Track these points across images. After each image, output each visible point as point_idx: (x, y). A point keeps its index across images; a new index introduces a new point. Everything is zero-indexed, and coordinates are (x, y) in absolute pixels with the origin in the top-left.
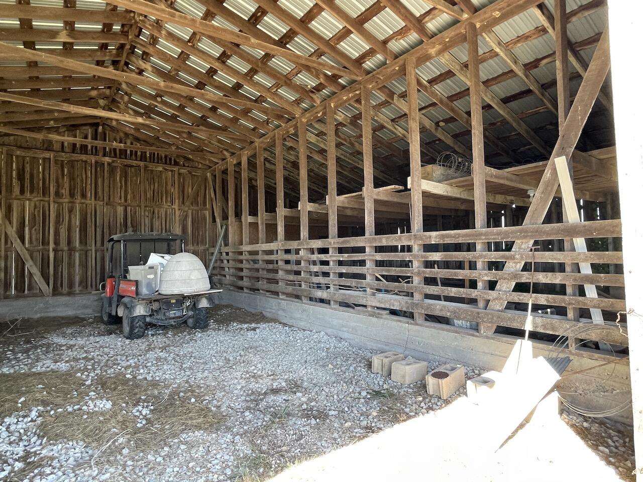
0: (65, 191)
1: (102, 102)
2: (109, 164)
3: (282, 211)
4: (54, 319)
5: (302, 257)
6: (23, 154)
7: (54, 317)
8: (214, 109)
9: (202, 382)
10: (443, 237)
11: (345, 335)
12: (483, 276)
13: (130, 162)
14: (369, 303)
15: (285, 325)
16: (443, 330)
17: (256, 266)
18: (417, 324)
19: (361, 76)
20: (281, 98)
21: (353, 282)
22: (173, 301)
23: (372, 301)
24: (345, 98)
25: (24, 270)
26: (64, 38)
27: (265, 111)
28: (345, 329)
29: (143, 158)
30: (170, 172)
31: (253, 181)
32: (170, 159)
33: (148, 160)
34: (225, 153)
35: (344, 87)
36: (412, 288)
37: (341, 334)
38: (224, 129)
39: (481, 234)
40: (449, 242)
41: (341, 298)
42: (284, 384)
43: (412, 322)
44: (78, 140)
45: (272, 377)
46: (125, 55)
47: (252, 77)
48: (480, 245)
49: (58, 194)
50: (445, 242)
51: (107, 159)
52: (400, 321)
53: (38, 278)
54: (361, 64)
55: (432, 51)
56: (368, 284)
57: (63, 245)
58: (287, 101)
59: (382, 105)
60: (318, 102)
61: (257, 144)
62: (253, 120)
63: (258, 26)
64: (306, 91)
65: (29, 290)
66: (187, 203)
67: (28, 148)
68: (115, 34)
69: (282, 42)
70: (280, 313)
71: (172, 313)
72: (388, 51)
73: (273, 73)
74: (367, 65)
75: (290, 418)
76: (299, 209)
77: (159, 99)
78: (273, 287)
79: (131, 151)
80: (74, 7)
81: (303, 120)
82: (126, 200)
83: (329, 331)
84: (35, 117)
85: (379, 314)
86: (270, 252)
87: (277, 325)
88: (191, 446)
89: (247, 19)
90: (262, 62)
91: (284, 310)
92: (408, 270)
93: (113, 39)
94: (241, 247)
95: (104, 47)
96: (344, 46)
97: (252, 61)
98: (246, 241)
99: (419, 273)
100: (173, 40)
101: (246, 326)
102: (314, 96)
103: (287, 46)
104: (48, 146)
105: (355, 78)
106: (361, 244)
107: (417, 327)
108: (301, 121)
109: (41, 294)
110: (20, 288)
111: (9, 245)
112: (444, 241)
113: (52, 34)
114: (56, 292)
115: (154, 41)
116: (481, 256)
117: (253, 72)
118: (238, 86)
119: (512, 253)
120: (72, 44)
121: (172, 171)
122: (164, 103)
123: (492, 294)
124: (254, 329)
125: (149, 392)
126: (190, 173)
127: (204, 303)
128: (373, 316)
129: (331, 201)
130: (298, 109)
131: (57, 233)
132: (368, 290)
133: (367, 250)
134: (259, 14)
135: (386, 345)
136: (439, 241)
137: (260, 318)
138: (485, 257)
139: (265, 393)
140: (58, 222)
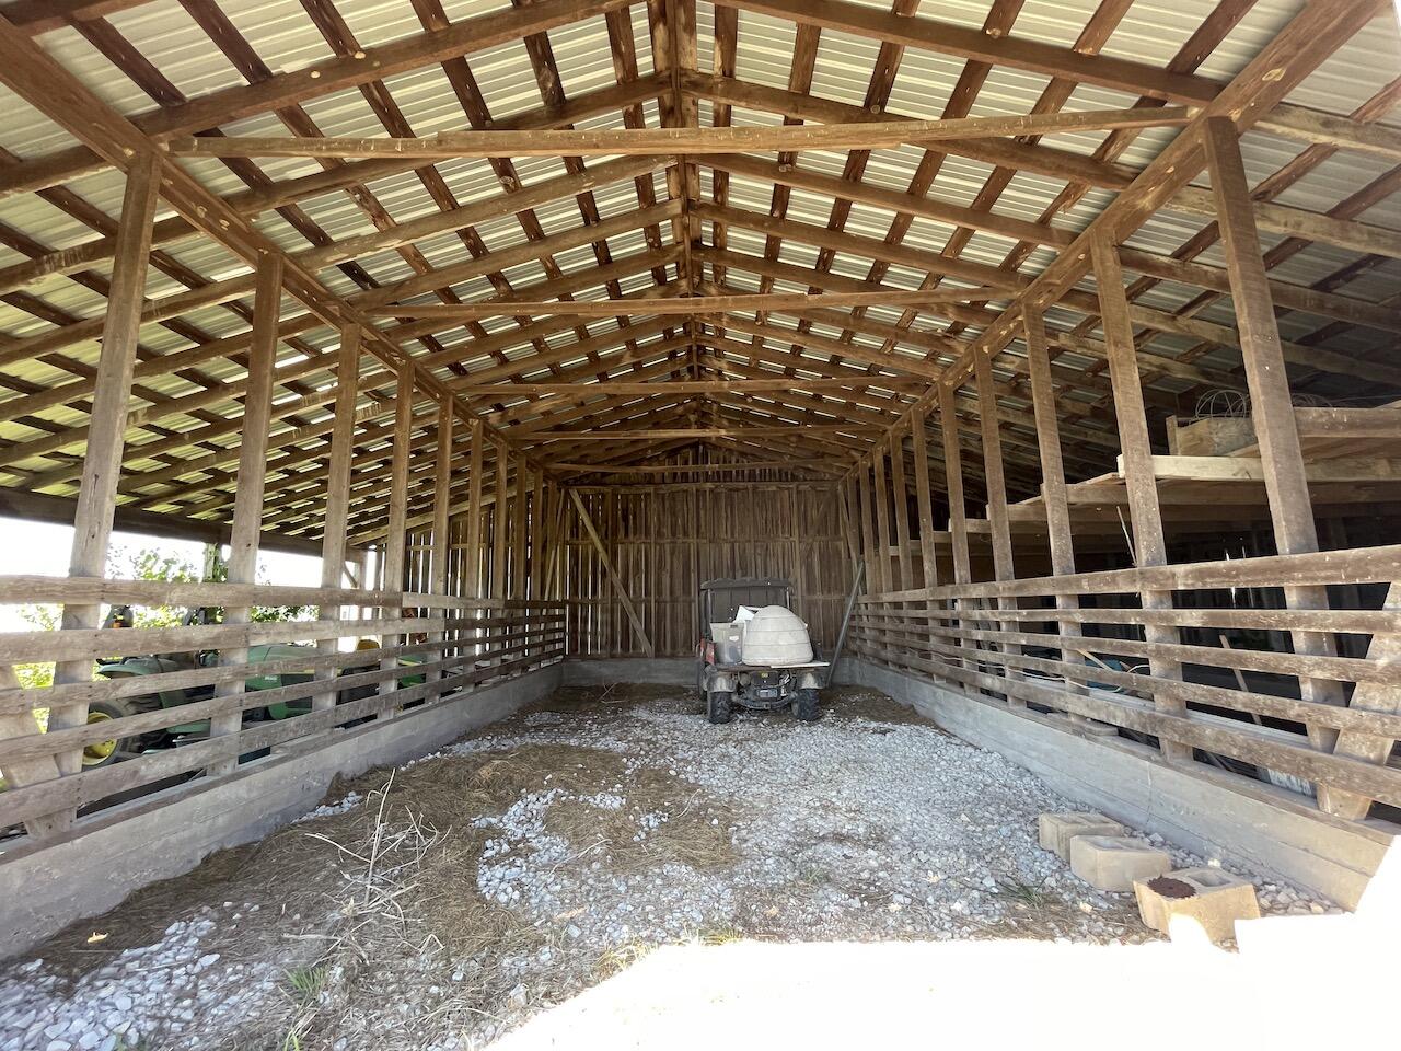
0: (666, 531)
1: (692, 418)
2: (711, 491)
3: (929, 536)
4: (656, 687)
5: (958, 614)
6: (628, 492)
7: (657, 685)
8: (817, 398)
9: (750, 799)
10: (1201, 574)
11: (1035, 766)
12: (1314, 669)
13: (734, 485)
14: (1070, 708)
15: (942, 731)
16: (1229, 787)
17: (901, 627)
18: (1168, 765)
19: (1018, 291)
20: (902, 357)
21: (1039, 663)
22: (766, 675)
23: (1076, 705)
24: (1004, 333)
25: (628, 626)
26: (628, 360)
27: (888, 383)
28: (1034, 754)
29: (752, 477)
30: (786, 492)
31: (910, 489)
32: (786, 474)
33: (758, 479)
34: (853, 453)
35: (997, 314)
36: (1147, 684)
37: (1027, 763)
38: (840, 421)
39: (1291, 568)
40: (1216, 586)
41: (1022, 691)
42: (861, 830)
43: (1158, 758)
44: (679, 468)
45: (852, 814)
46: (695, 358)
47: (850, 340)
48: (1294, 591)
49: (659, 534)
50: (1209, 587)
51: (709, 485)
52: (1133, 753)
53: (641, 635)
54: (1015, 270)
55: (1146, 202)
56: (1066, 670)
57: (666, 595)
58: (914, 360)
59: (1089, 324)
60: (962, 350)
61: (890, 434)
62: (874, 400)
63: (831, 271)
64: (938, 339)
65: (633, 649)
66: (811, 532)
67: (632, 484)
68: (678, 337)
69: (872, 281)
70: (937, 709)
71: (763, 693)
72: (1055, 232)
73: (876, 328)
74: (1026, 267)
75: (826, 886)
76: (950, 530)
77: (749, 400)
78: (924, 663)
79: (737, 472)
80: (629, 324)
81: (947, 384)
82: (733, 535)
83: (1009, 753)
84: (631, 450)
85: (1090, 731)
86: (921, 605)
87: (930, 732)
88: (668, 882)
89: (814, 268)
90: (854, 317)
91: (941, 706)
92: (1136, 646)
93: (677, 344)
94: (881, 595)
95: (672, 355)
96: (970, 252)
97: (838, 321)
98: (886, 586)
99: (1159, 654)
100: (738, 325)
101: (874, 725)
102: (953, 343)
103: (882, 283)
104: (650, 479)
105: (1009, 296)
106: (1047, 592)
107: (1169, 773)
108: (943, 386)
109: (645, 656)
110: (625, 647)
111: (615, 596)
112: (1204, 584)
113: (617, 358)
114: (659, 654)
115: (721, 332)
116: (1298, 620)
117: (848, 335)
118: (836, 360)
119: (1383, 614)
120: (640, 363)
121: (788, 489)
122: (756, 403)
123: (1341, 716)
124: (884, 733)
125: (678, 799)
126: (813, 488)
127: (810, 682)
128: (1080, 734)
129: (995, 514)
130: (936, 368)
131: (659, 583)
132: (1067, 680)
133: (1059, 601)
134: (826, 255)
135: (1109, 800)
136: (1193, 585)
137: (907, 714)
138: (1309, 621)
139: (823, 838)
140: (660, 567)
